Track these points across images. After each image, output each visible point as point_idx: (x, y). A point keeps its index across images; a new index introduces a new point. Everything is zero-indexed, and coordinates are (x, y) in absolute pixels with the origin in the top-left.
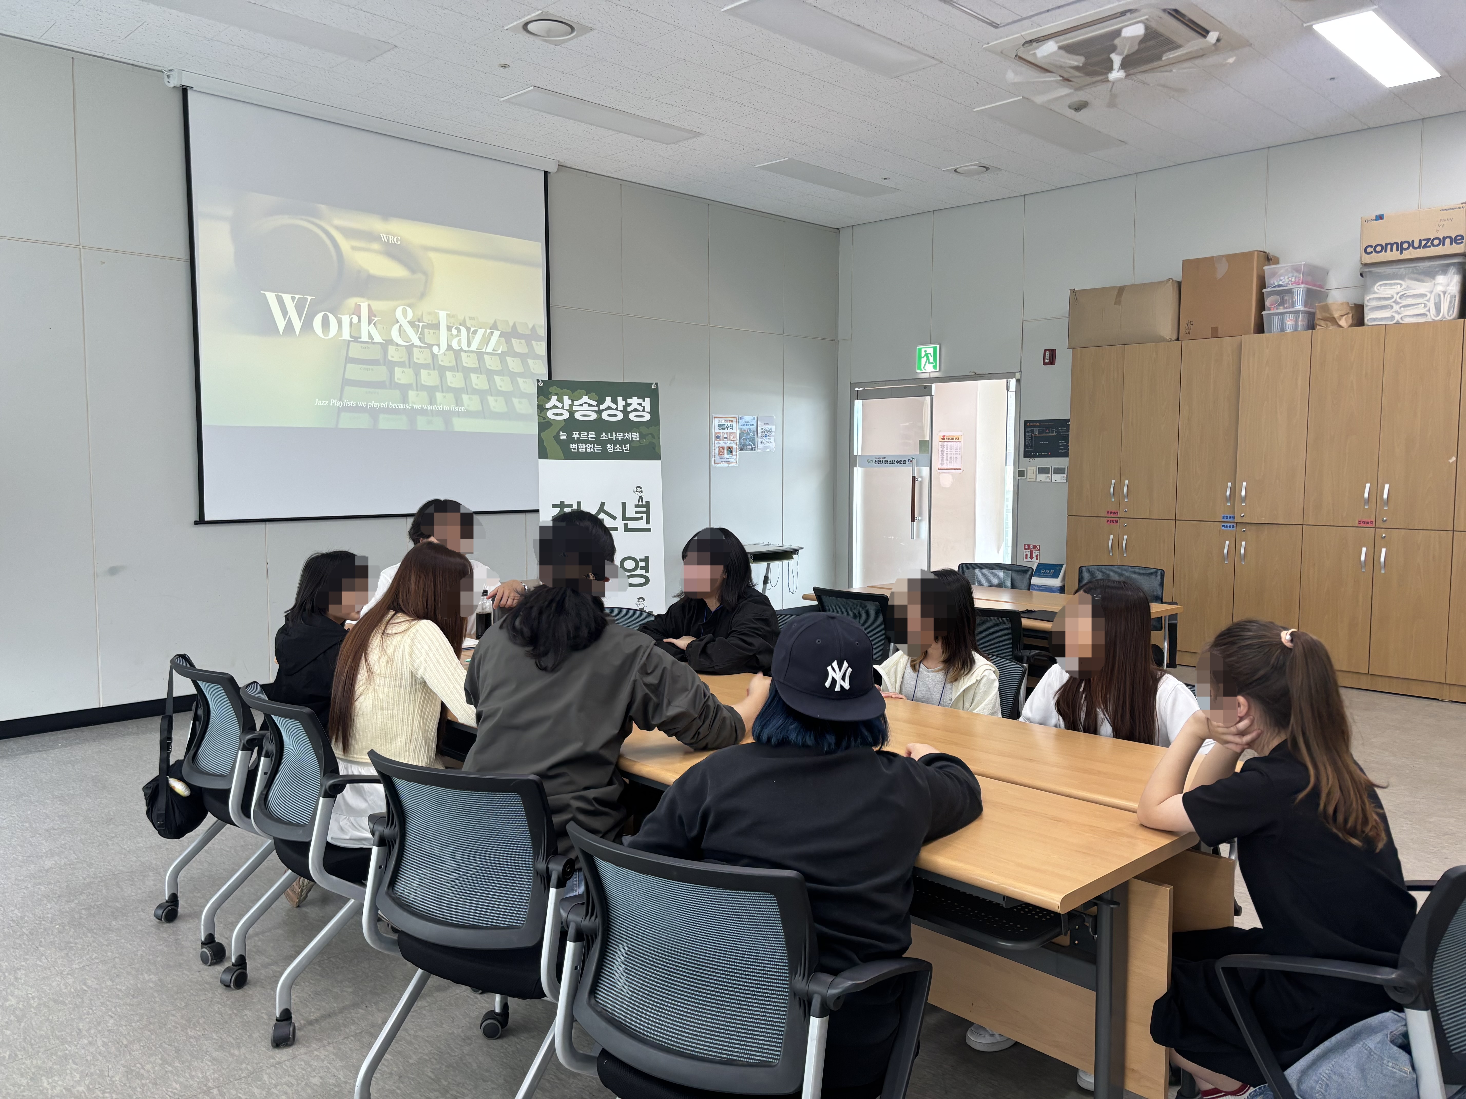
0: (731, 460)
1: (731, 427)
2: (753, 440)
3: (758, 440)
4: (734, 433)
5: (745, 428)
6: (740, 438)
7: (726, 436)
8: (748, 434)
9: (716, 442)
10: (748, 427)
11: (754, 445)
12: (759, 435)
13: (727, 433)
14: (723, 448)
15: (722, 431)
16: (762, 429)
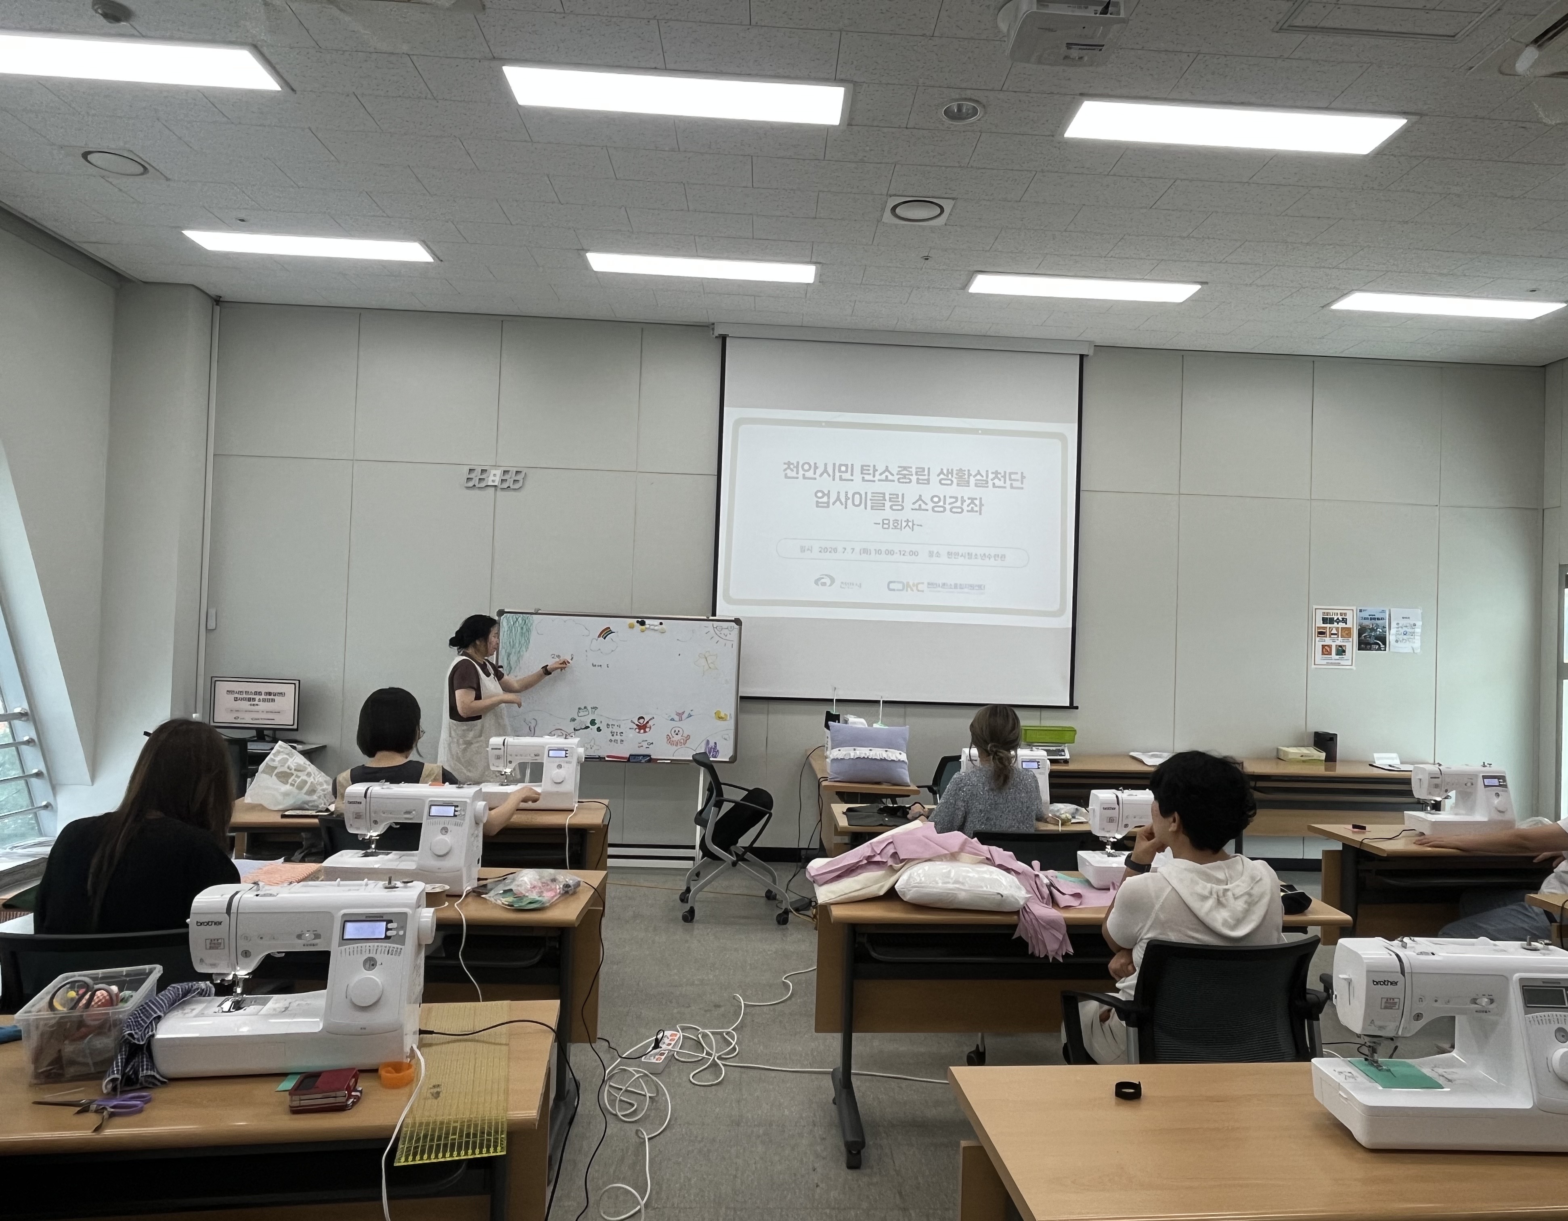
0: (1342, 662)
1: (1345, 621)
2: (1383, 639)
3: (1391, 638)
4: (1349, 629)
5: (1366, 623)
6: (1360, 635)
7: (1334, 631)
8: (1372, 630)
9: (1318, 639)
10: (1373, 621)
11: (1385, 644)
12: (1393, 631)
13: (1337, 629)
14: (1330, 646)
15: (1328, 625)
16: (1398, 624)
